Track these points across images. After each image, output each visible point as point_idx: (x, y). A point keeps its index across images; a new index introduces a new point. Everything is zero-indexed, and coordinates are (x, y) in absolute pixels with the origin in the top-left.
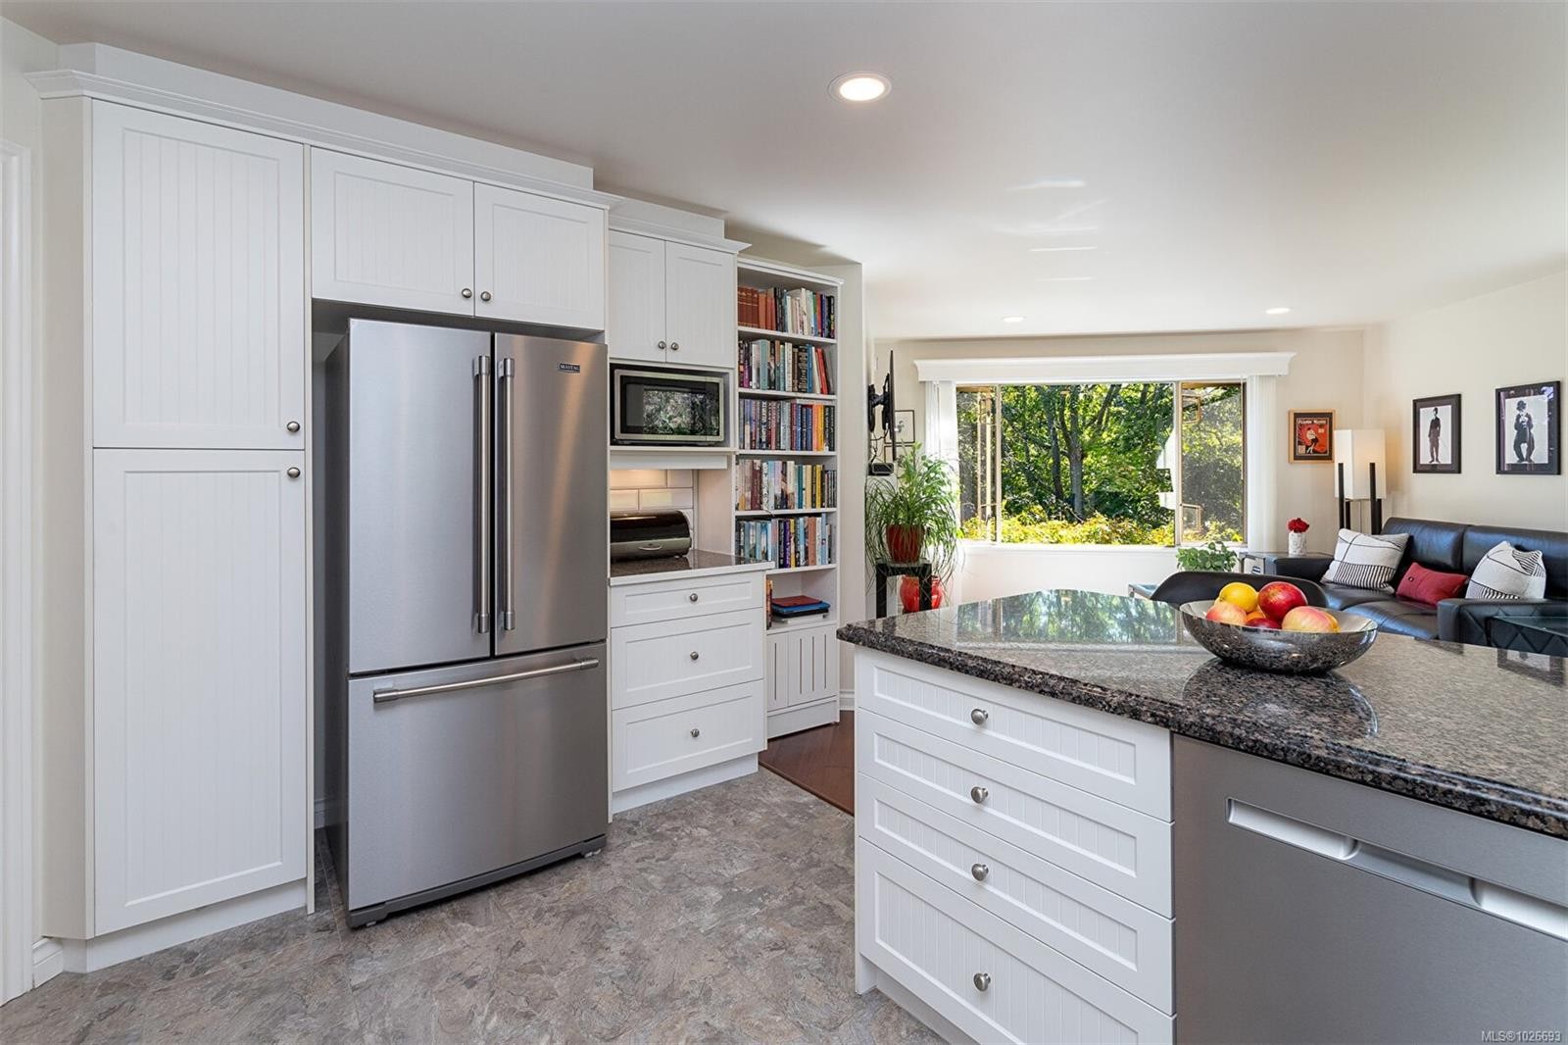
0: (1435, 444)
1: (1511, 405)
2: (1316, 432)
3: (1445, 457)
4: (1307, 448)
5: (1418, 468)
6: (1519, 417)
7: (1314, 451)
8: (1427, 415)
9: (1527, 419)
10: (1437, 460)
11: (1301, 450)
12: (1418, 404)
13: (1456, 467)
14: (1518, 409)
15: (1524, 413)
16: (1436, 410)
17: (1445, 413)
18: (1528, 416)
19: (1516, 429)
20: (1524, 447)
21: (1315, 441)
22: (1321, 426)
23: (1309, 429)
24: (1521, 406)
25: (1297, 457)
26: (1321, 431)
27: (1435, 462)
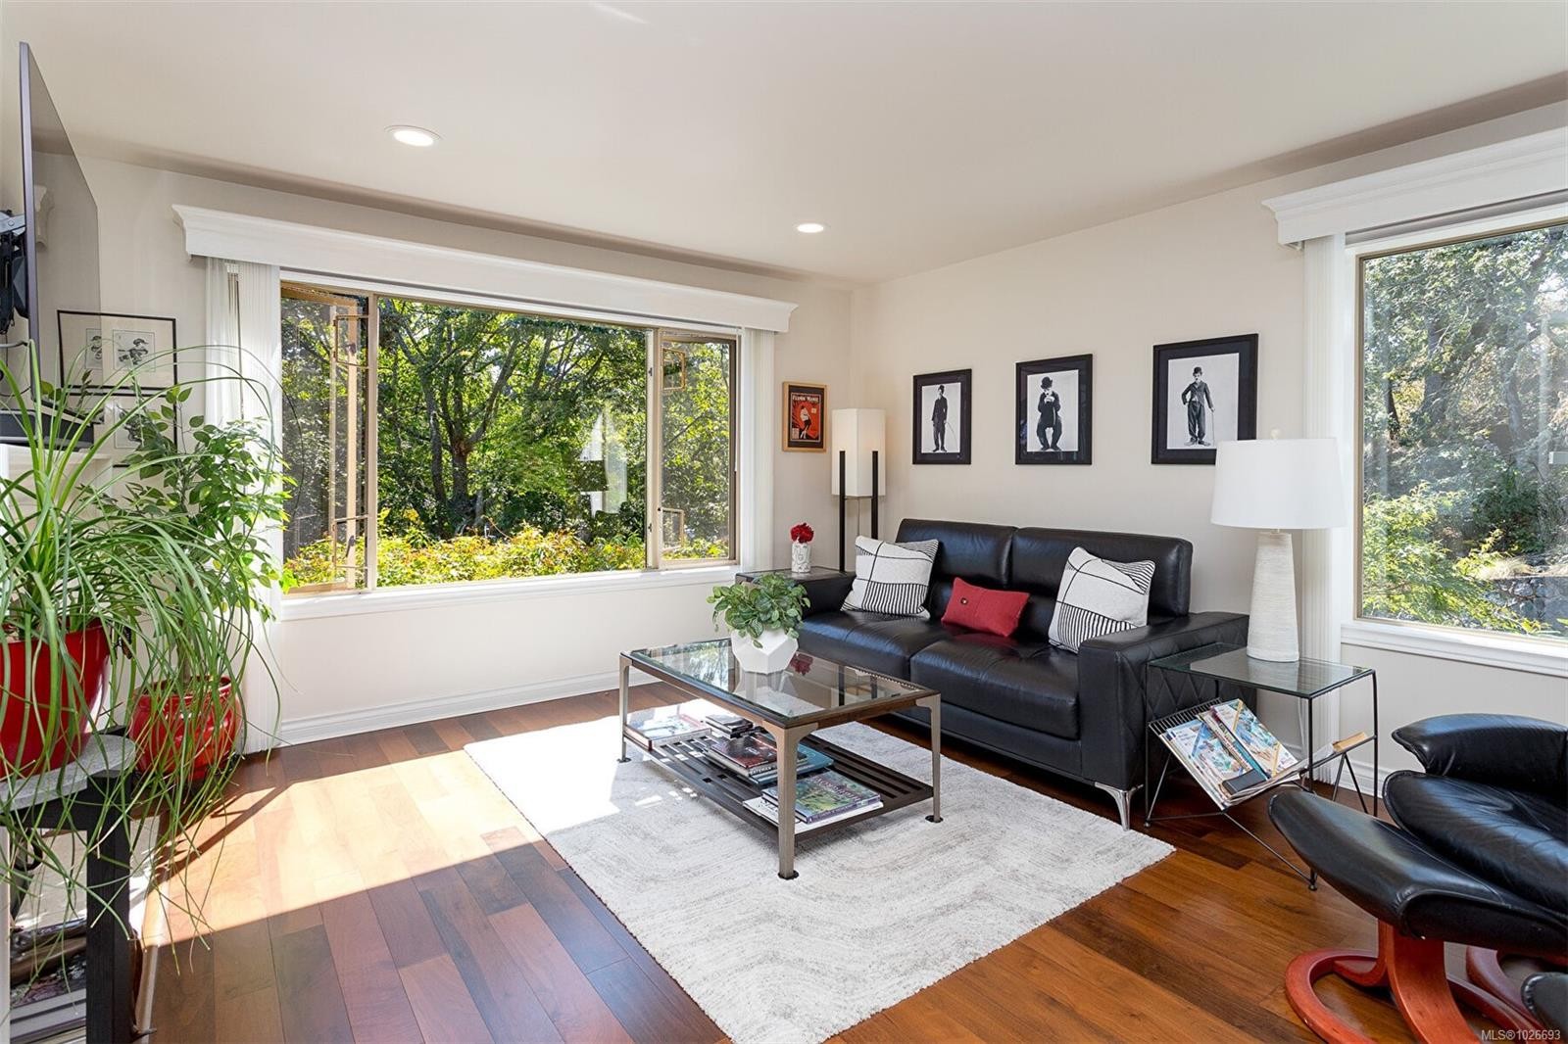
0: (940, 429)
1: (1034, 381)
2: (809, 411)
3: (952, 444)
4: (801, 431)
5: (920, 458)
6: (1043, 396)
7: (808, 437)
8: (930, 394)
9: (1053, 399)
10: (943, 448)
11: (795, 433)
12: (920, 381)
13: (964, 457)
14: (1043, 387)
15: (1049, 391)
16: (942, 388)
17: (953, 392)
18: (1053, 394)
19: (1040, 410)
20: (1049, 431)
21: (808, 423)
22: (814, 404)
23: (803, 408)
24: (1047, 383)
25: (792, 444)
26: (814, 411)
27: (940, 451)
